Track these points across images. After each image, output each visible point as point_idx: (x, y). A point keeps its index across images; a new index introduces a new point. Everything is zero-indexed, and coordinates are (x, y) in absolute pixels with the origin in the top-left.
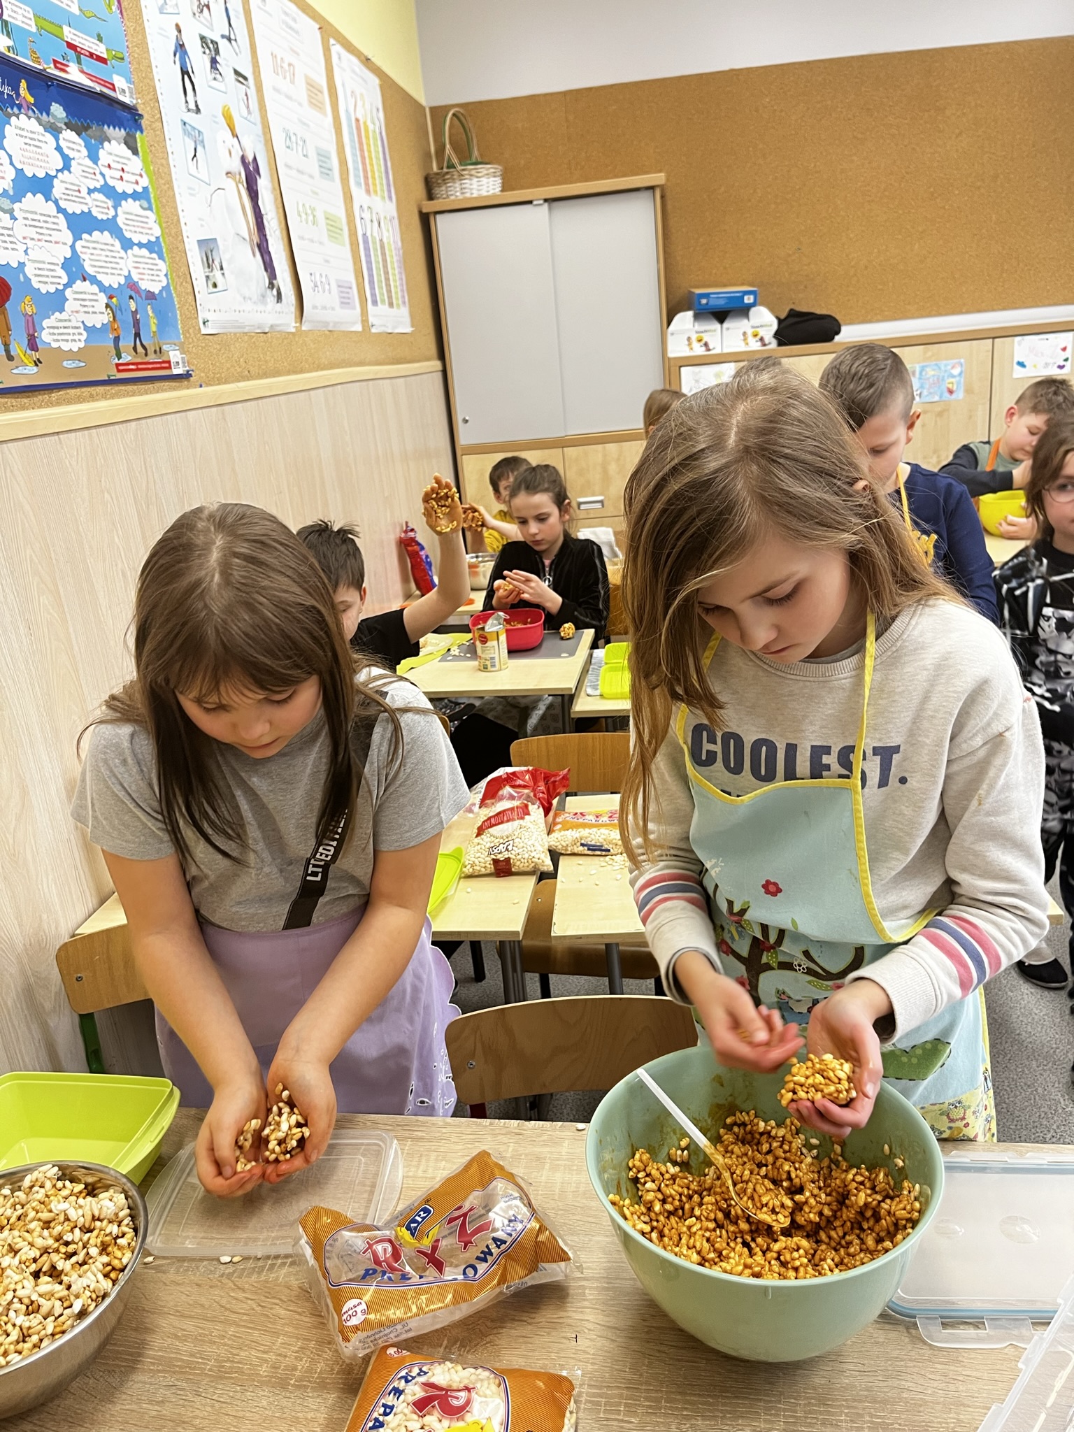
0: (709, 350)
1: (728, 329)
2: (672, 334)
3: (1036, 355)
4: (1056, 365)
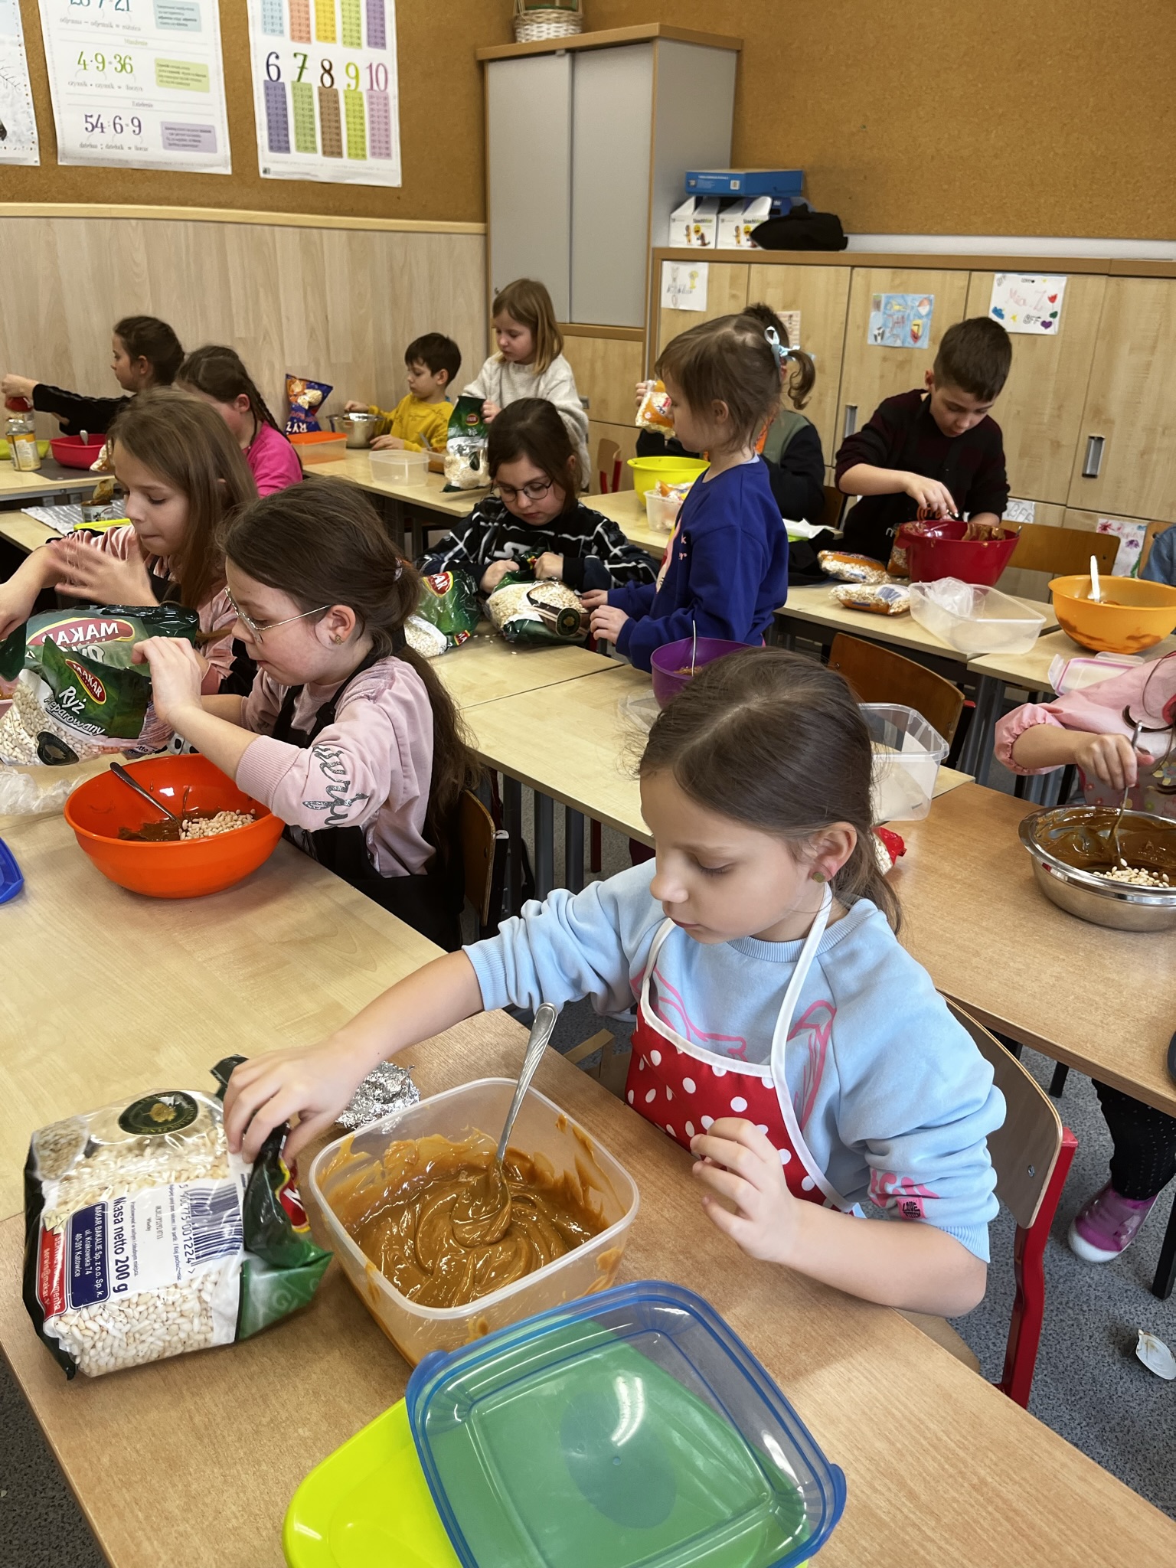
0: (704, 244)
1: (723, 221)
2: (674, 221)
3: (1017, 302)
4: (1041, 320)
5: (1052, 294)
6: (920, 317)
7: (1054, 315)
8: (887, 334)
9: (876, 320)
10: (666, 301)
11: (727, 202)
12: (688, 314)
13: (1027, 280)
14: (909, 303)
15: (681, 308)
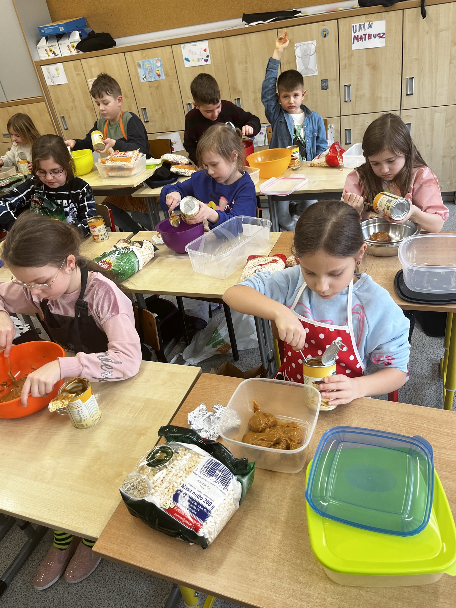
0: (56, 56)
1: (61, 44)
2: (39, 48)
3: (192, 54)
4: (204, 59)
5: (204, 49)
6: (158, 67)
7: (208, 56)
8: (147, 77)
9: (141, 72)
10: (49, 83)
11: (59, 37)
12: (60, 86)
13: (193, 45)
14: (152, 62)
15: (57, 84)
